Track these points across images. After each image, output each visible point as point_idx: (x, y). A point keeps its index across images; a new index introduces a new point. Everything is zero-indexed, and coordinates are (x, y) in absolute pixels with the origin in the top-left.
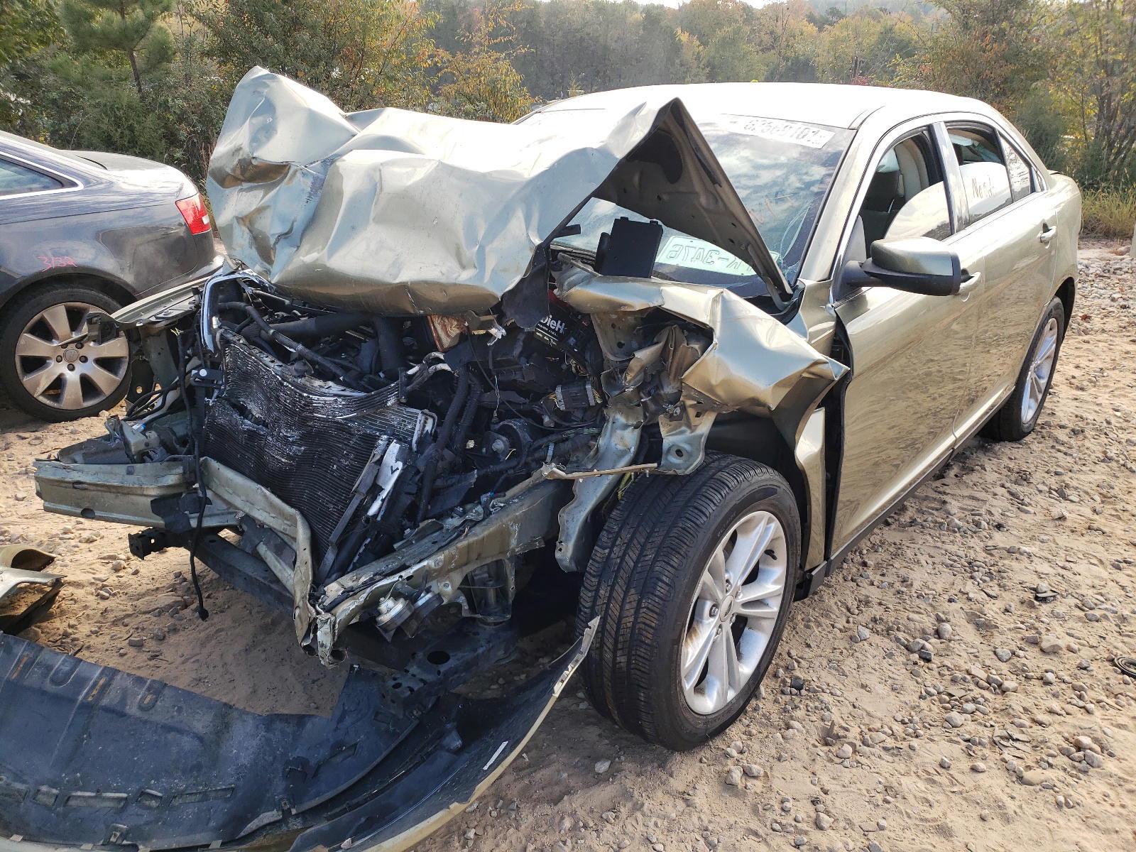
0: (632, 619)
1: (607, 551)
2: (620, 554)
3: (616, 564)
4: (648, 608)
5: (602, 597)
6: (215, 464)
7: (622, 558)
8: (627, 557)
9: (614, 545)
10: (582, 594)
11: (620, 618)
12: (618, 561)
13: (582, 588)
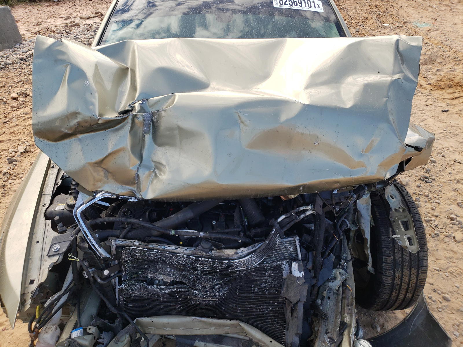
0: (415, 280)
1: (392, 257)
2: (400, 256)
3: (400, 261)
4: (421, 273)
5: (398, 277)
6: (145, 320)
7: (403, 258)
8: (404, 256)
9: (394, 253)
10: (384, 279)
11: (409, 281)
12: (400, 259)
13: (383, 276)
